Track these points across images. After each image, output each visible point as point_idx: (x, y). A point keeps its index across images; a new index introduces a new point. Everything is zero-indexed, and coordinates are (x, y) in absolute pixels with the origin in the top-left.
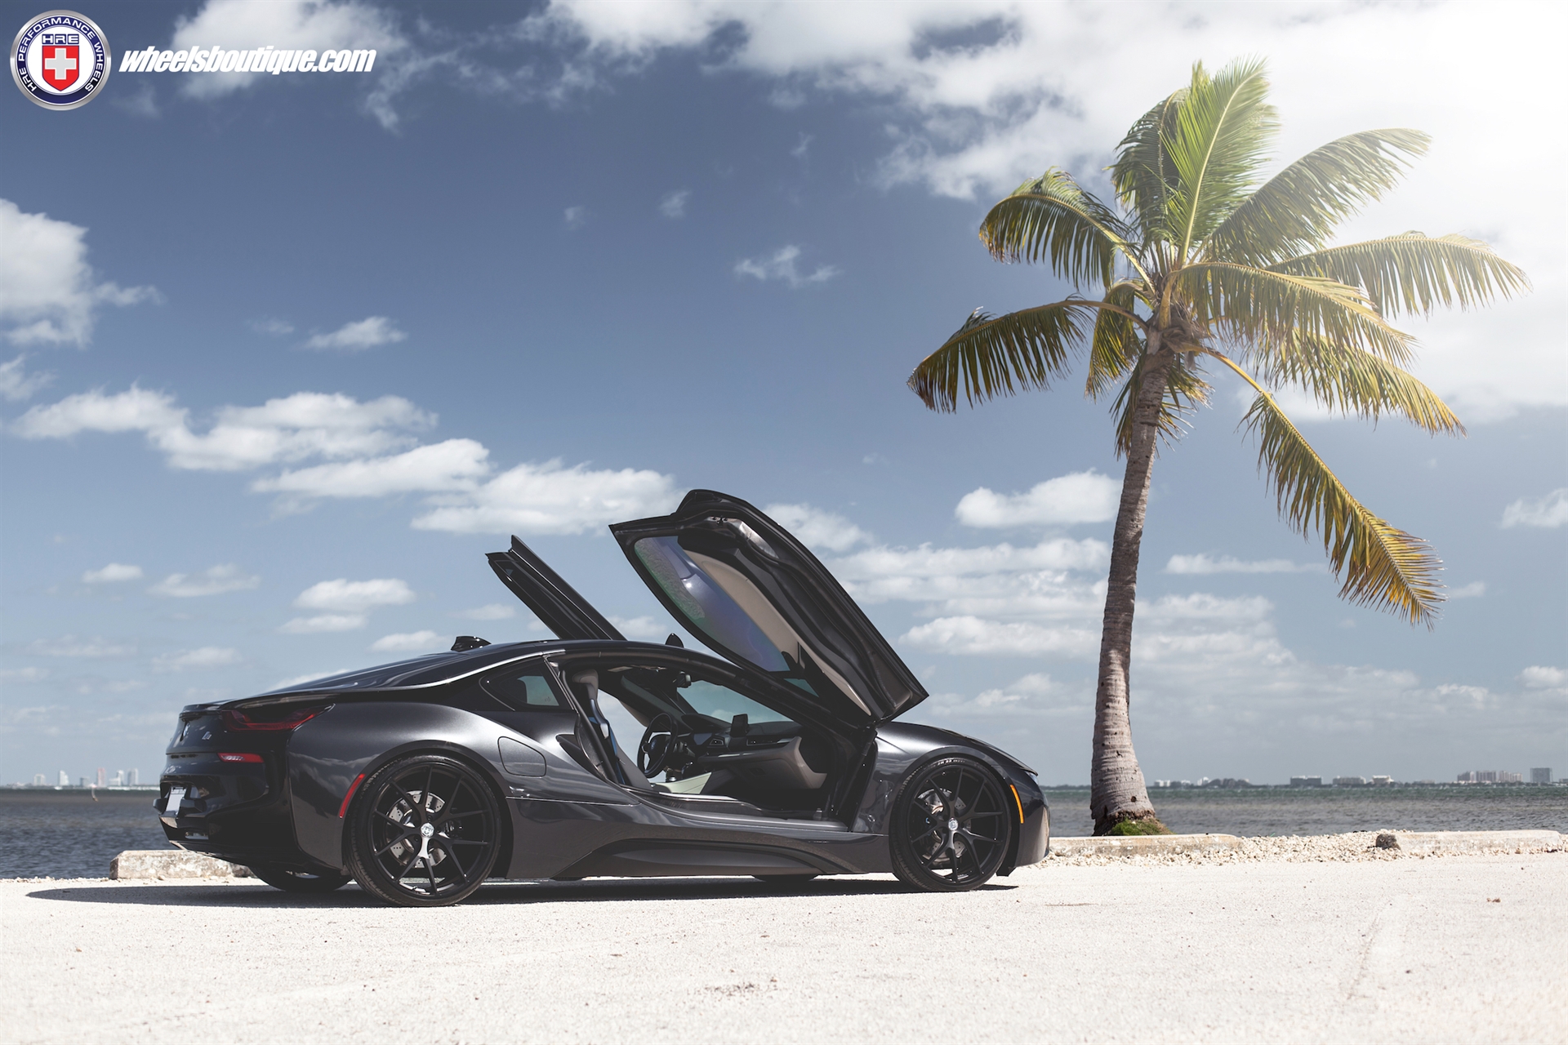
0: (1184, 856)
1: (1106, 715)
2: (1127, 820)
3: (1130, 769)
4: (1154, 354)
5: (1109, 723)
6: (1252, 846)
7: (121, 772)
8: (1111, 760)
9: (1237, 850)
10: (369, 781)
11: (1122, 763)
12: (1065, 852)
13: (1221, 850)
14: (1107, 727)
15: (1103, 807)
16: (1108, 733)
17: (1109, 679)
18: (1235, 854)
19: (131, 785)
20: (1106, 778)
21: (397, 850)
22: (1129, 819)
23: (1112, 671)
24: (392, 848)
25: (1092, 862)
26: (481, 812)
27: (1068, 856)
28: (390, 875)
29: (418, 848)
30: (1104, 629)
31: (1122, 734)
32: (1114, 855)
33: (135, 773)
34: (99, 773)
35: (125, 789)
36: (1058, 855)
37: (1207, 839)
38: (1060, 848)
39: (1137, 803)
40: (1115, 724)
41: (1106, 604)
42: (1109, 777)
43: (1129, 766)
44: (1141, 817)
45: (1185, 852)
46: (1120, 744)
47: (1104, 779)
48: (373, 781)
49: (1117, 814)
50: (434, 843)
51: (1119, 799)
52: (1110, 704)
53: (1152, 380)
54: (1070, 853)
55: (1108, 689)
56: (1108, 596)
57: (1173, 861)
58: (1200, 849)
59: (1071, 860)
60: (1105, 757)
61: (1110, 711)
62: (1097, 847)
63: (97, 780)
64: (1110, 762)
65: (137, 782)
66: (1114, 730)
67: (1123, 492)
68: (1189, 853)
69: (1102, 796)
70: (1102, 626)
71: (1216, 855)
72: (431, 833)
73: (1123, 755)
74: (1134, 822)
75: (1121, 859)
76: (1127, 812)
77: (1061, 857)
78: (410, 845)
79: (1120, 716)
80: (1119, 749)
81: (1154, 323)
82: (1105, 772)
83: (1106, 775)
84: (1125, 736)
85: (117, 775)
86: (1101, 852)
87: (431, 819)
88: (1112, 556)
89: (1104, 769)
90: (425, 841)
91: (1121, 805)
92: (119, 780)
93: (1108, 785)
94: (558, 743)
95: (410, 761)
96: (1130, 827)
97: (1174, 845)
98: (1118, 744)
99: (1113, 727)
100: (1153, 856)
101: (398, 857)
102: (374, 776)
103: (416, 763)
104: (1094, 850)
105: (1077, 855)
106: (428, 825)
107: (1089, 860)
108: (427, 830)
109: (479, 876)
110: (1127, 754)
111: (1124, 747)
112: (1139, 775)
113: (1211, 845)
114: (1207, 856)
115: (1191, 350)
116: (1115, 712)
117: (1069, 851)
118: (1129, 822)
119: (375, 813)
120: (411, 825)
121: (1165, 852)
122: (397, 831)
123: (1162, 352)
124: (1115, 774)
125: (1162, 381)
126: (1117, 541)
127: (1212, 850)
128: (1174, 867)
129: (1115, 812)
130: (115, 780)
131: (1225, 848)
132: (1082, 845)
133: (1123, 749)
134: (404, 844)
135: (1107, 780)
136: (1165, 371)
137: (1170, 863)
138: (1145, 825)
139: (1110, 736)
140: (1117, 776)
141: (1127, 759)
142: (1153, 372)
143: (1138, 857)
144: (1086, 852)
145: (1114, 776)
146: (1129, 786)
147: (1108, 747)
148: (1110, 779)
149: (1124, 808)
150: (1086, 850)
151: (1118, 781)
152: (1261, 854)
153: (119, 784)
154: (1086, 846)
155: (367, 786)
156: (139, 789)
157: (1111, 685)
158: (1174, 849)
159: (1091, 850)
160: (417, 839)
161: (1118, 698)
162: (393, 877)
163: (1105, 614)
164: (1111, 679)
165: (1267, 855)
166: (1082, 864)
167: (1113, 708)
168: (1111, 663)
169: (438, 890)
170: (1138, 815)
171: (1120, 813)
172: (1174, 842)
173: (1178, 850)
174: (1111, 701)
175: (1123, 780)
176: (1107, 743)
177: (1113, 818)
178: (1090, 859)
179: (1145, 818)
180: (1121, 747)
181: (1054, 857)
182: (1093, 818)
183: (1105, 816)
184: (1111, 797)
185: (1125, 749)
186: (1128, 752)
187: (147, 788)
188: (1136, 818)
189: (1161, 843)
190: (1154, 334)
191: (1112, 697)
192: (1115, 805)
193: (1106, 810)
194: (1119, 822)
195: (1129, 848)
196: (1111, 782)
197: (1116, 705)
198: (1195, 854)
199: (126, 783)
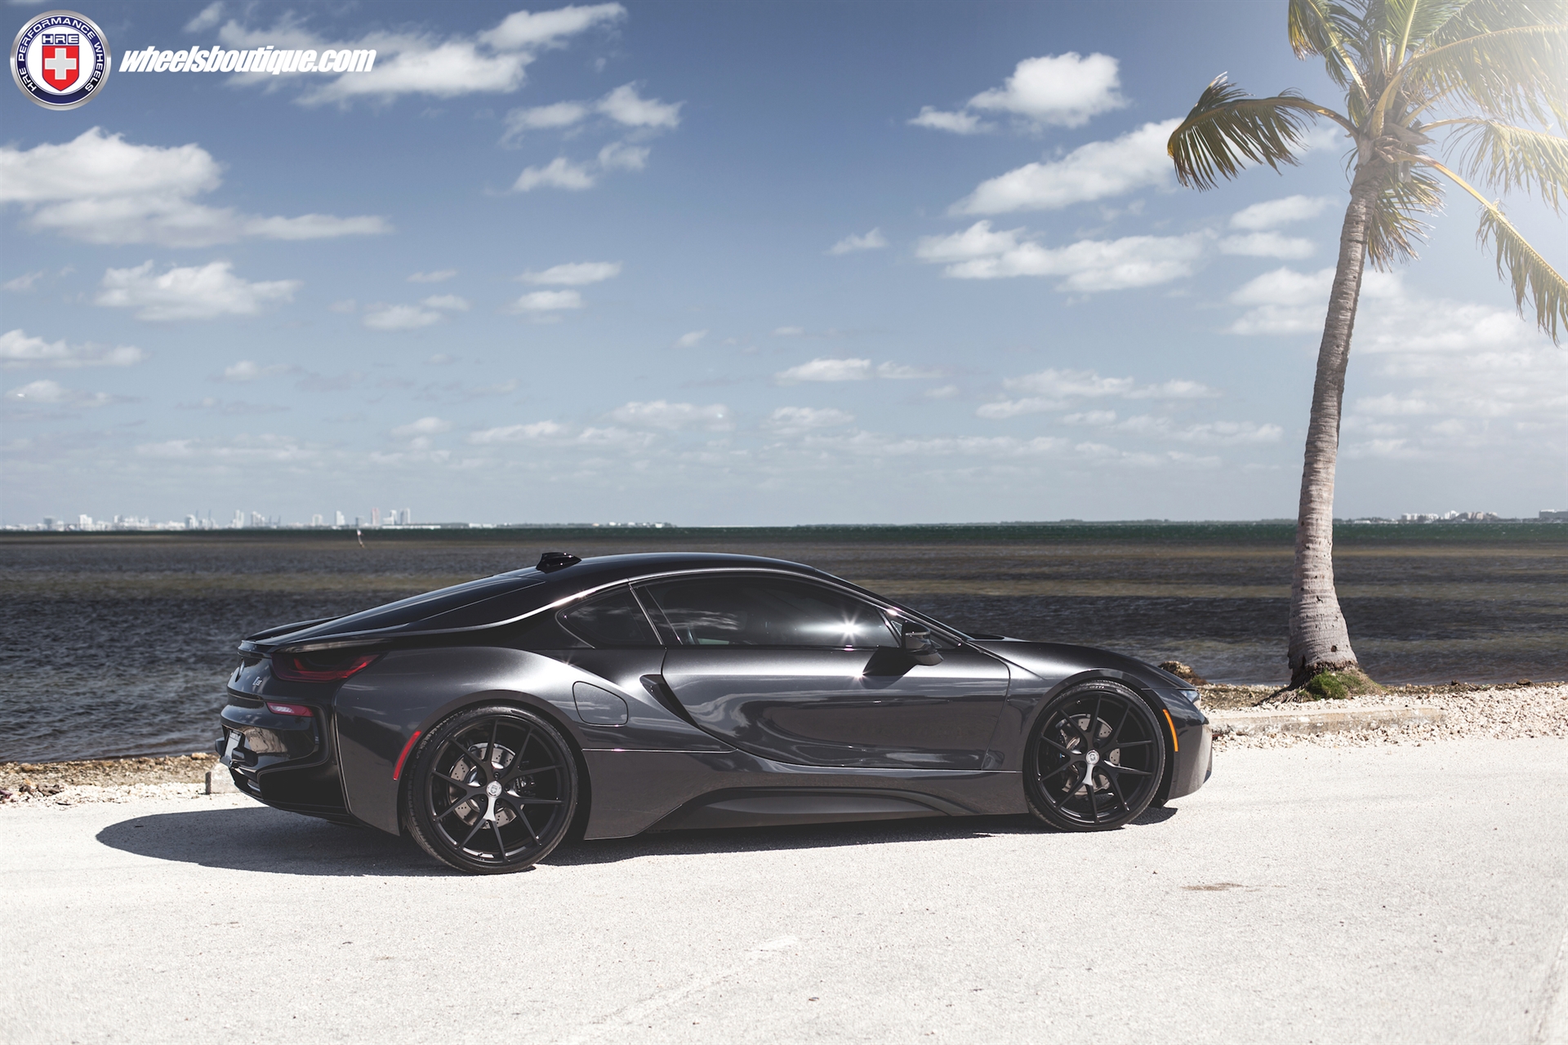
0: (1380, 733)
1: (1305, 557)
2: (1326, 671)
3: (1330, 616)
4: (1364, 164)
5: (1308, 566)
6: (1457, 716)
7: (394, 512)
8: (1310, 606)
9: (1440, 724)
10: (427, 738)
11: (1323, 609)
12: (1248, 730)
13: (1422, 724)
14: (1307, 570)
15: (1300, 656)
16: (1307, 577)
17: (1309, 518)
18: (1436, 729)
19: (404, 523)
20: (1305, 625)
21: (462, 810)
22: (1328, 670)
23: (1313, 509)
24: (456, 809)
25: (1277, 744)
26: (554, 767)
27: (1251, 736)
28: (452, 840)
29: (485, 809)
30: (1305, 464)
31: (1323, 577)
32: (1301, 733)
33: (407, 512)
34: (374, 513)
35: (399, 527)
36: (1239, 734)
37: (1406, 712)
38: (1242, 726)
39: (1337, 653)
40: (1315, 566)
41: (1308, 437)
42: (1308, 624)
43: (1329, 613)
44: (1341, 669)
45: (1382, 727)
46: (1321, 588)
47: (1303, 626)
48: (431, 738)
49: (1316, 665)
50: (503, 802)
51: (1317, 649)
52: (1311, 546)
53: (1362, 193)
54: (1253, 732)
55: (1309, 529)
56: (1310, 428)
57: (1367, 740)
58: (1397, 723)
59: (1254, 741)
60: (1304, 602)
61: (1307, 553)
62: (1283, 724)
63: (372, 519)
64: (1309, 608)
65: (409, 522)
66: (1314, 574)
67: (1328, 315)
68: (1385, 729)
69: (1300, 645)
70: (1304, 460)
71: (1415, 730)
72: (499, 791)
73: (1323, 600)
74: (1334, 674)
75: (1309, 738)
76: (1326, 663)
77: (1243, 737)
78: (476, 805)
79: (1320, 559)
80: (1319, 594)
81: (1365, 131)
82: (1303, 618)
83: (1305, 622)
84: (1326, 580)
85: (390, 515)
86: (1288, 729)
87: (499, 776)
88: (1315, 385)
89: (1302, 615)
90: (492, 801)
91: (1320, 655)
92: (392, 519)
93: (1306, 633)
94: (641, 684)
95: (472, 714)
96: (1330, 679)
97: (1369, 720)
98: (1318, 588)
99: (1313, 571)
100: (1345, 732)
101: (463, 818)
102: (432, 732)
103: (478, 717)
104: (1280, 728)
105: (1261, 734)
106: (495, 783)
107: (1273, 740)
108: (494, 789)
109: (554, 838)
110: (1328, 599)
111: (1325, 591)
112: (1341, 622)
113: (1411, 719)
114: (1405, 731)
115: (1406, 160)
116: (1316, 553)
117: (1252, 730)
118: (1328, 673)
119: (433, 774)
120: (476, 784)
121: (1359, 728)
122: (462, 792)
123: (1373, 162)
124: (1315, 621)
125: (1372, 195)
126: (1320, 368)
127: (1411, 724)
128: (1368, 749)
129: (1314, 663)
130: (389, 519)
131: (1426, 721)
132: (1267, 723)
133: (1324, 594)
134: (470, 804)
135: (1306, 628)
136: (1376, 184)
137: (1364, 743)
138: (1346, 677)
139: (1310, 580)
140: (1317, 623)
141: (1327, 605)
142: (1363, 184)
143: (1328, 736)
144: (1272, 731)
145: (1313, 623)
146: (1330, 634)
147: (1307, 592)
148: (1310, 627)
149: (1324, 659)
150: (1271, 728)
151: (1318, 629)
152: (1465, 726)
153: (393, 523)
154: (1271, 723)
155: (424, 743)
156: (412, 527)
157: (1312, 524)
158: (1369, 724)
159: (1277, 727)
160: (483, 800)
161: (1320, 539)
162: (455, 843)
163: (1307, 448)
164: (1312, 518)
165: (1472, 729)
166: (1265, 746)
167: (1314, 549)
168: (1311, 501)
169: (507, 855)
170: (1338, 666)
171: (1318, 664)
172: (1370, 716)
173: (1373, 725)
174: (1312, 542)
175: (1323, 627)
176: (1306, 587)
177: (1312, 668)
178: (1275, 740)
179: (1346, 669)
180: (1321, 592)
181: (1235, 737)
182: (1290, 668)
183: (1303, 666)
184: (1308, 646)
185: (1326, 594)
186: (1329, 597)
187: (419, 527)
188: (1336, 669)
189: (1354, 718)
190: (1365, 142)
191: (1312, 538)
192: (1314, 655)
193: (1304, 660)
194: (1318, 673)
195: (1318, 725)
196: (1310, 629)
197: (1317, 546)
198: (1392, 730)
199: (399, 522)
